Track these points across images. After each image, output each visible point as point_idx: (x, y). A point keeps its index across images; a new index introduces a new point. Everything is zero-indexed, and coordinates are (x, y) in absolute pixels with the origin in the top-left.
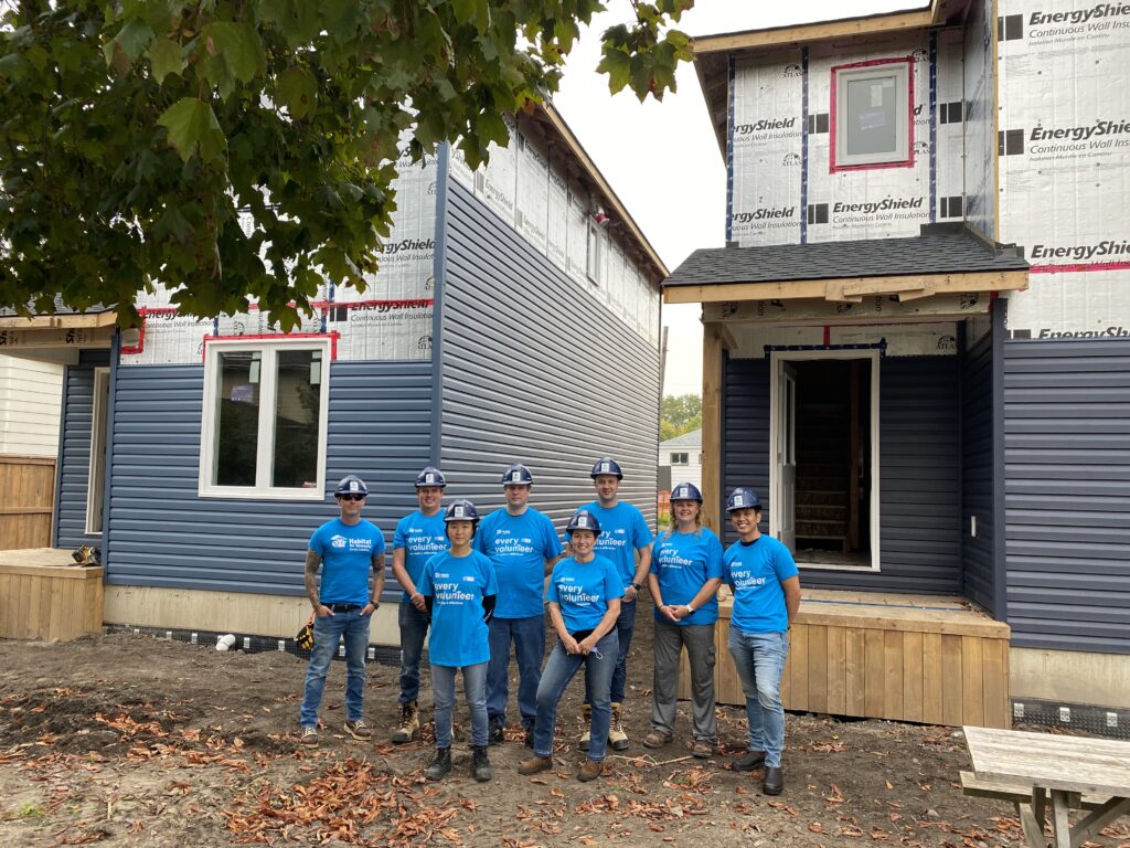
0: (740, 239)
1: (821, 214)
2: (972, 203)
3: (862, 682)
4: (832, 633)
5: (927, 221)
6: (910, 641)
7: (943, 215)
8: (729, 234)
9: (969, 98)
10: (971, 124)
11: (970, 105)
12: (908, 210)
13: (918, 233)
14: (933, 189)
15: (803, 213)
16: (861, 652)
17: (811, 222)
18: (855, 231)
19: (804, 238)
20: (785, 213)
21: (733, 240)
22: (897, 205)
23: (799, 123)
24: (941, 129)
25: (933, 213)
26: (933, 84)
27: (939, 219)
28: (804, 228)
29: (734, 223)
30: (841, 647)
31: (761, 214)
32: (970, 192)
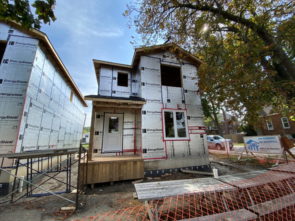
0: (100, 94)
1: (115, 92)
2: (136, 94)
3: (119, 173)
4: (114, 164)
5: (130, 96)
6: (128, 164)
7: (133, 95)
8: (98, 93)
9: (136, 79)
10: (136, 83)
11: (136, 81)
12: (128, 94)
13: (129, 97)
14: (131, 91)
15: (112, 92)
16: (120, 167)
17: (113, 93)
18: (120, 95)
19: (111, 95)
20: (108, 91)
21: (99, 94)
22: (126, 93)
23: (111, 78)
24: (132, 83)
25: (131, 95)
26: (131, 77)
27: (132, 96)
28: (111, 94)
29: (99, 91)
30: (116, 167)
31: (104, 90)
32: (136, 92)
